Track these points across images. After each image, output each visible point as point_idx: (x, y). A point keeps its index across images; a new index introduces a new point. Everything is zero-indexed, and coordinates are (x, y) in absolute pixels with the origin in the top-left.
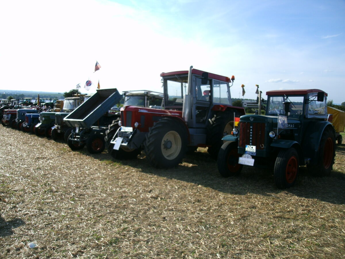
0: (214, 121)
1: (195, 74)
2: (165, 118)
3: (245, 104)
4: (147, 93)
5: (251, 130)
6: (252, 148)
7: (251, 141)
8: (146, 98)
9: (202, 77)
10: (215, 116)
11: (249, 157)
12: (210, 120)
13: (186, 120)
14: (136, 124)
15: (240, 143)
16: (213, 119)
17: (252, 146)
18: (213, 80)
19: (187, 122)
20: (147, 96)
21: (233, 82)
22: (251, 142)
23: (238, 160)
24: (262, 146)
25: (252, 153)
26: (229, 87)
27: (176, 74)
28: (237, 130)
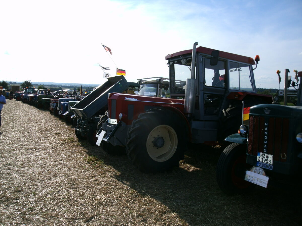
0: (229, 112)
1: (202, 53)
2: (156, 109)
3: (281, 93)
4: (159, 80)
5: (266, 129)
6: (267, 157)
7: (265, 146)
8: (159, 85)
9: (211, 56)
10: (230, 106)
11: (261, 172)
12: (223, 111)
13: (189, 111)
14: (121, 115)
15: (250, 147)
16: (227, 110)
17: (266, 155)
18: (229, 60)
19: (190, 113)
20: (160, 83)
21: (257, 63)
22: (265, 148)
23: (244, 175)
24: (283, 156)
25: (267, 165)
26: (252, 70)
27: (181, 55)
28: (246, 128)
